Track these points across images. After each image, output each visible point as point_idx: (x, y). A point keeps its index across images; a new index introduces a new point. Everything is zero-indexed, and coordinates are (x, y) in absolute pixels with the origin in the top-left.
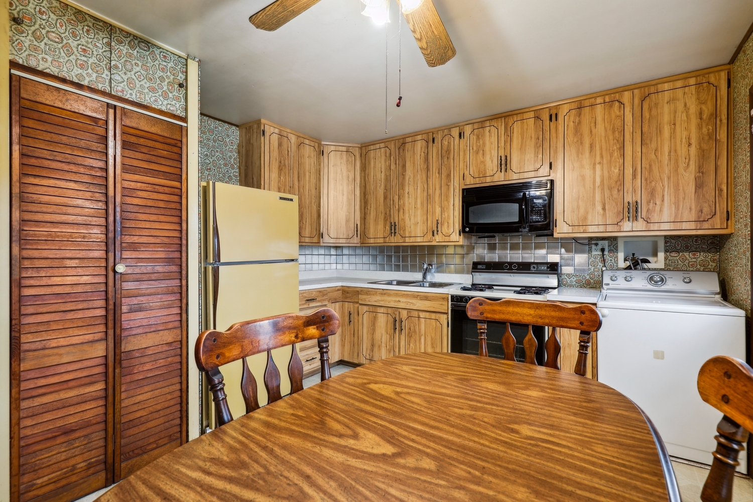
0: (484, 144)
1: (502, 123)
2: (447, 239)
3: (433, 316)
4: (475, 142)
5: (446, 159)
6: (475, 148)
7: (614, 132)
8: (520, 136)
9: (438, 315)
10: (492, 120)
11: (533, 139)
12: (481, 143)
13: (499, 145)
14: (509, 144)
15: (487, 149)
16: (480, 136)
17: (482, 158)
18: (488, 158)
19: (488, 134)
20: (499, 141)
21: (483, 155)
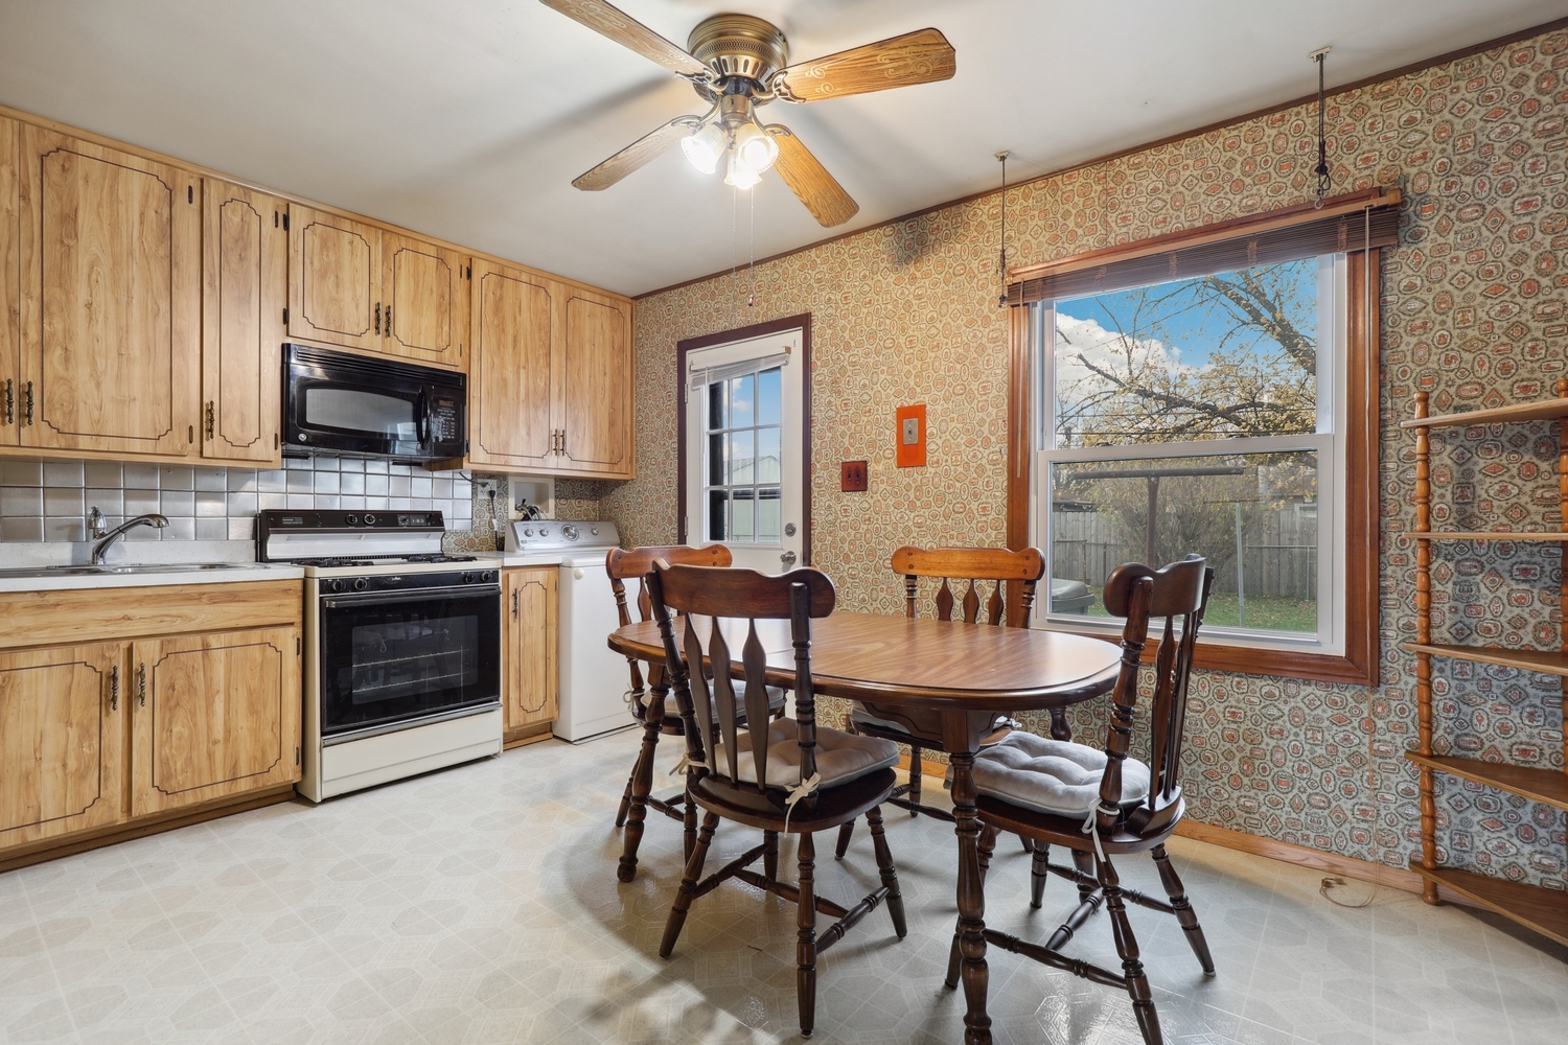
0: (338, 263)
1: (377, 238)
2: (239, 453)
3: (255, 636)
4: (317, 250)
5: (234, 258)
6: (316, 263)
7: (540, 330)
8: (412, 279)
9: (268, 634)
10: (357, 222)
11: (434, 295)
12: (333, 258)
13: (372, 281)
14: (391, 286)
15: (346, 274)
16: (330, 244)
17: (334, 293)
18: (347, 295)
19: (347, 247)
20: (373, 272)
21: (337, 285)
